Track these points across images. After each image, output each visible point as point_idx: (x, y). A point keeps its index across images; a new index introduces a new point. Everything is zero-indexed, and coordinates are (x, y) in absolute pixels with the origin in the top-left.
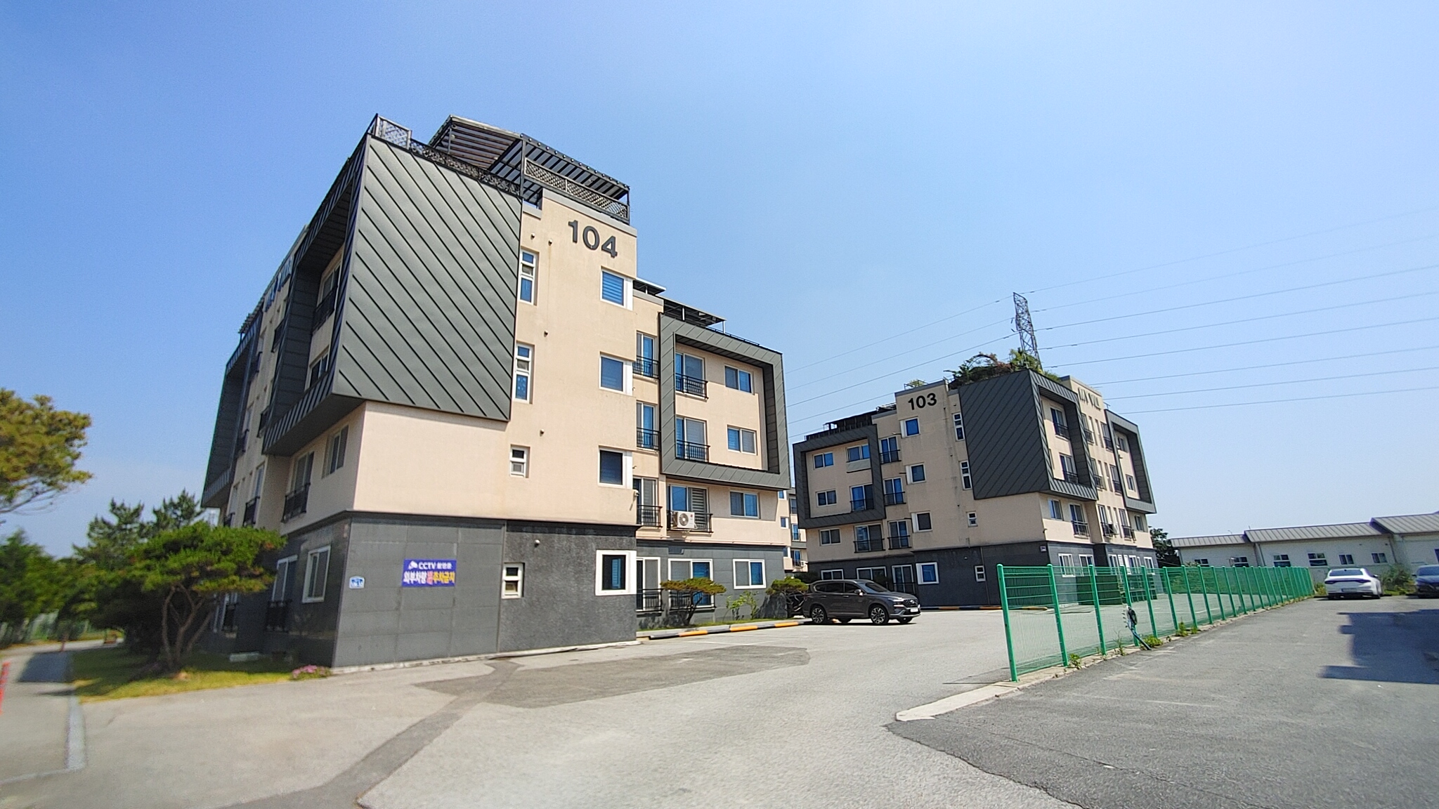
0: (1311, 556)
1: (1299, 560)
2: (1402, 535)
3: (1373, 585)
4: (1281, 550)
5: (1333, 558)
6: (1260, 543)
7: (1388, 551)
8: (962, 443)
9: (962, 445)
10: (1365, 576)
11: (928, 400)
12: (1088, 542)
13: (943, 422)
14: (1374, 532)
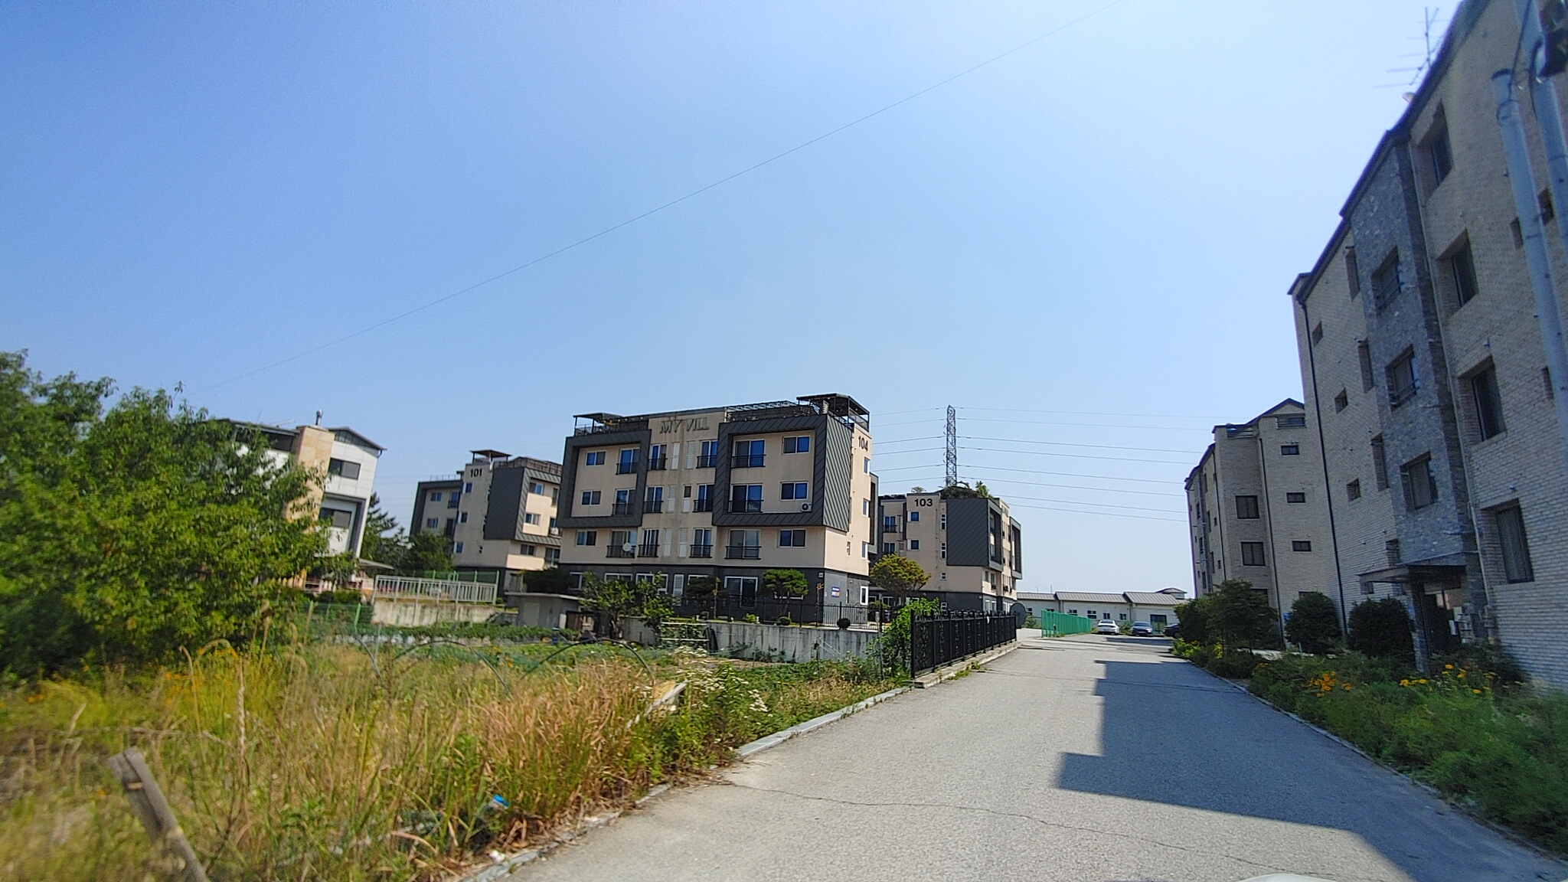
0: (1089, 612)
1: (1082, 614)
2: (1137, 604)
3: (1116, 629)
4: (1073, 607)
5: (1100, 615)
6: (1063, 601)
7: (1127, 613)
8: (944, 532)
9: (944, 533)
10: (1114, 624)
11: (927, 502)
12: (995, 594)
13: (935, 518)
14: (1124, 601)
